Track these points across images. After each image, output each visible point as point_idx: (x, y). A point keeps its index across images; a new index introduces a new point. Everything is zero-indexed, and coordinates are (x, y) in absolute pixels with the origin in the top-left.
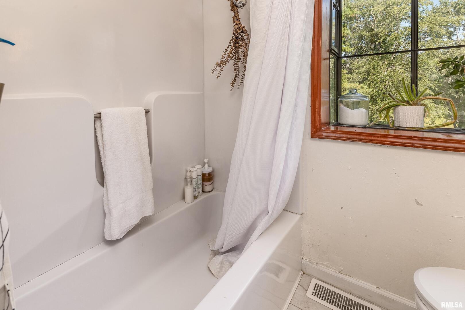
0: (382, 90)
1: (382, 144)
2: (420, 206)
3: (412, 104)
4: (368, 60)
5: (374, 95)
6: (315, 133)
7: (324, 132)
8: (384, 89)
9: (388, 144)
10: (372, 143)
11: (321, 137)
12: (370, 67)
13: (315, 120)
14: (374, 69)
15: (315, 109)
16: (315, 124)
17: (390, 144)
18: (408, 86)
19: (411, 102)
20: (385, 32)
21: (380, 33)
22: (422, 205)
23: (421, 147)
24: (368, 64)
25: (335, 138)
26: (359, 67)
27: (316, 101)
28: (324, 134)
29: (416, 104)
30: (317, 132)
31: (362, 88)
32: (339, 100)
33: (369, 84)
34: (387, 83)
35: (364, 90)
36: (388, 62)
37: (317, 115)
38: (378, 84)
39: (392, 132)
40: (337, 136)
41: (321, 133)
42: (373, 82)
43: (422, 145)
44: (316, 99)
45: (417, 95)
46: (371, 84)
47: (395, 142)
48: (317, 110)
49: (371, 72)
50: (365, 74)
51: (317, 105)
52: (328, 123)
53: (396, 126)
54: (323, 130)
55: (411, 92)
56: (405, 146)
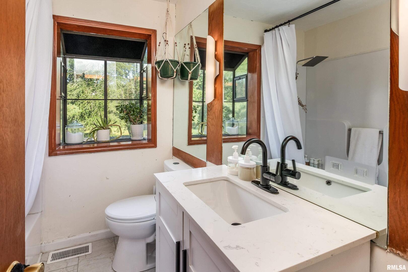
0: (88, 109)
1: (91, 152)
2: (108, 180)
3: (105, 128)
4: (78, 85)
5: (83, 113)
6: (52, 153)
7: (58, 151)
8: (90, 109)
9: (94, 152)
10: (86, 152)
11: (56, 155)
12: (80, 91)
13: (52, 144)
14: (83, 92)
15: (52, 137)
16: (52, 146)
17: (95, 152)
18: (103, 118)
19: (104, 127)
20: (90, 66)
21: (87, 65)
22: (109, 179)
23: (108, 151)
24: (78, 88)
25: (66, 154)
26: (72, 90)
27: (52, 131)
28: (58, 152)
29: (106, 129)
30: (53, 152)
31: (75, 108)
32: (66, 128)
33: (79, 105)
34: (92, 104)
35: (76, 110)
36: (93, 88)
37: (53, 140)
38: (86, 104)
39: (96, 145)
40: (67, 152)
41: (56, 152)
42: (82, 103)
43: (108, 149)
44: (52, 130)
45: (107, 123)
46: (81, 104)
47: (97, 150)
48: (53, 137)
49: (81, 95)
50: (76, 96)
51: (53, 134)
52: (60, 145)
53: (98, 141)
54: (57, 150)
55: (104, 122)
56: (102, 151)
